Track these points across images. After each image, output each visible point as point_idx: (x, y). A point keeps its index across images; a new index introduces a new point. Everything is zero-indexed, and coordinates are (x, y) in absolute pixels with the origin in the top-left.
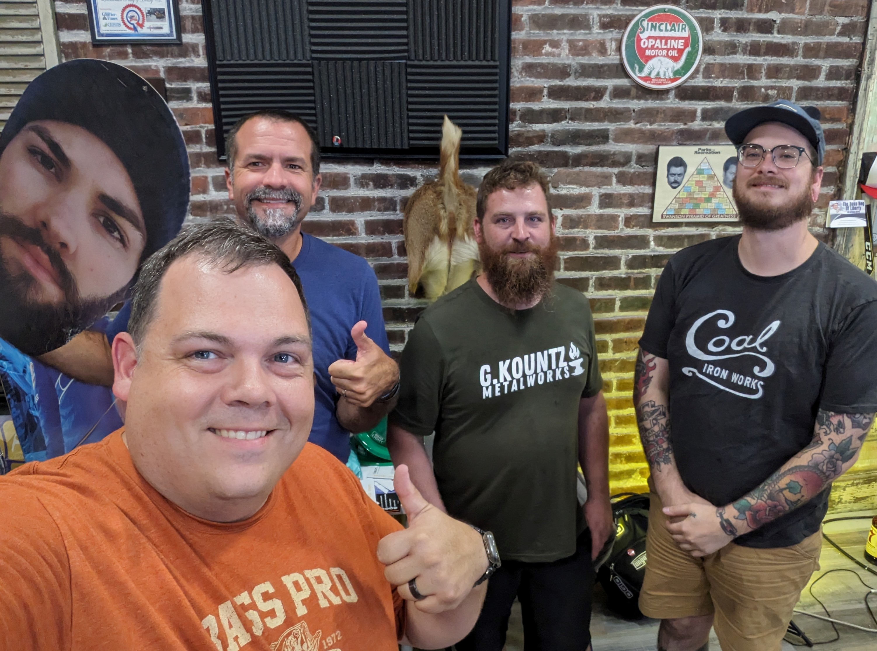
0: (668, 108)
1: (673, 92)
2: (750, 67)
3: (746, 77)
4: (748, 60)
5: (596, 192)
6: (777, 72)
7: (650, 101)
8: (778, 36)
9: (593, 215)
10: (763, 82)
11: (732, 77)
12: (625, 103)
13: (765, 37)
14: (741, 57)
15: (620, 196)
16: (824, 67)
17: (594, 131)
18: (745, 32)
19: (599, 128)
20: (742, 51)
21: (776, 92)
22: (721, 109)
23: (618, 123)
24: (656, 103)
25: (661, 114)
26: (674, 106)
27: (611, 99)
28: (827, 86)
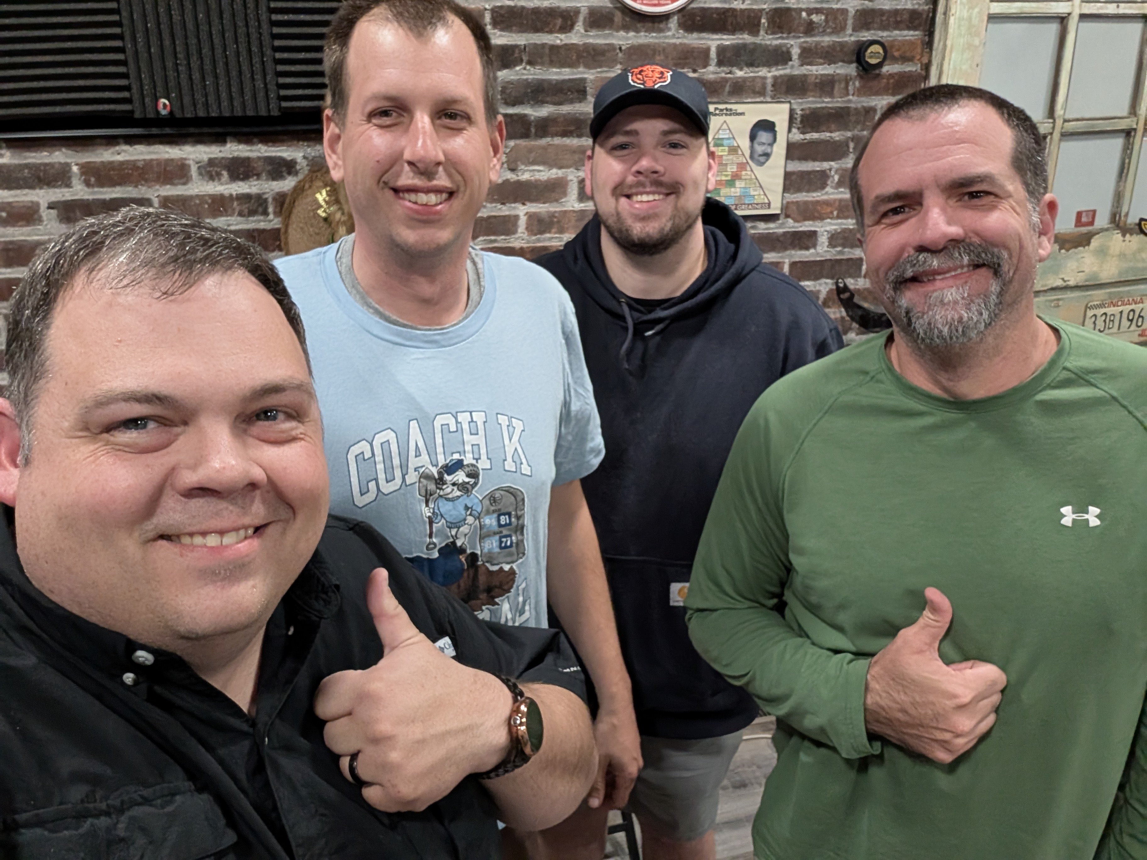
0: (668, 44)
1: (676, 18)
5: (572, 176)
7: (642, 34)
9: (571, 211)
12: (606, 37)
17: (564, 81)
19: (571, 77)
21: (823, 17)
22: (744, 46)
23: (599, 70)
24: (652, 37)
25: (659, 55)
26: (678, 41)
27: (586, 31)
28: (895, 7)
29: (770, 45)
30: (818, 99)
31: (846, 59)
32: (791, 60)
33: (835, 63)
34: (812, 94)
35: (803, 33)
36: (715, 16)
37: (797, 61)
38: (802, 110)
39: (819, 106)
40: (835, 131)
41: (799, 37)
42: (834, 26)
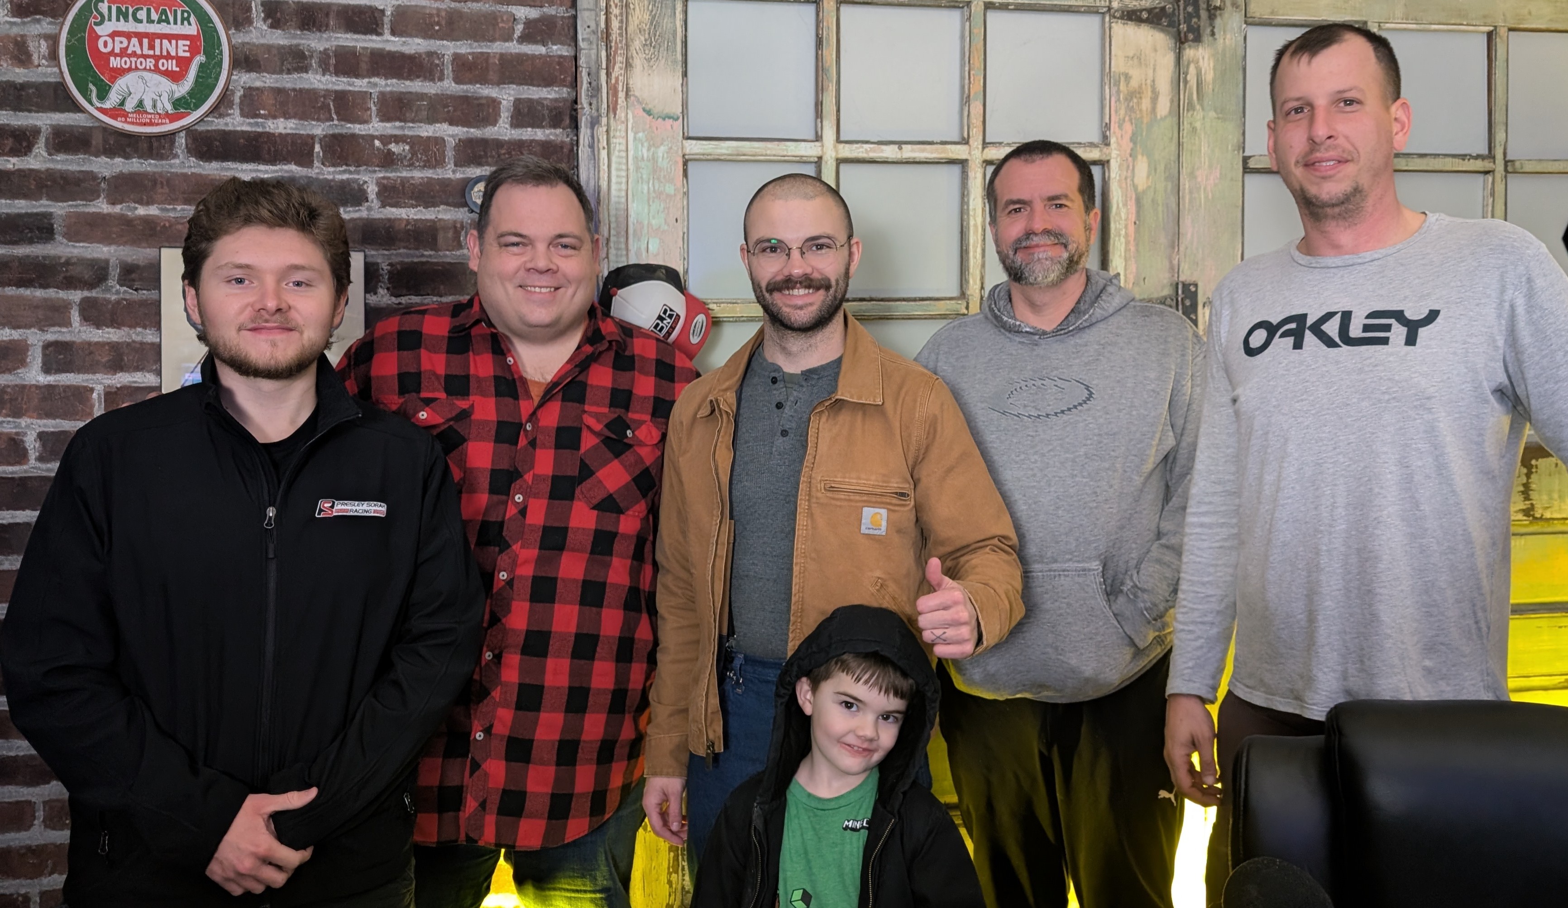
0: (176, 174)
1: (182, 140)
2: (341, 97)
3: (335, 117)
4: (333, 83)
5: (36, 338)
6: (401, 108)
7: (134, 160)
8: (393, 38)
10: (376, 127)
11: (303, 116)
12: (83, 162)
13: (365, 41)
14: (318, 77)
15: (90, 347)
16: (504, 102)
17: (19, 216)
18: (320, 31)
19: (29, 211)
20: (320, 66)
21: (407, 148)
22: (292, 180)
23: (70, 203)
24: (150, 164)
25: (162, 188)
26: (189, 172)
27: (50, 154)
28: (517, 138)
29: (333, 180)
30: (412, 252)
31: (450, 200)
32: (367, 201)
33: (434, 205)
34: (403, 244)
35: (378, 166)
36: (242, 141)
37: (375, 201)
38: (390, 264)
39: (416, 260)
40: (446, 294)
41: (375, 171)
42: (424, 158)
